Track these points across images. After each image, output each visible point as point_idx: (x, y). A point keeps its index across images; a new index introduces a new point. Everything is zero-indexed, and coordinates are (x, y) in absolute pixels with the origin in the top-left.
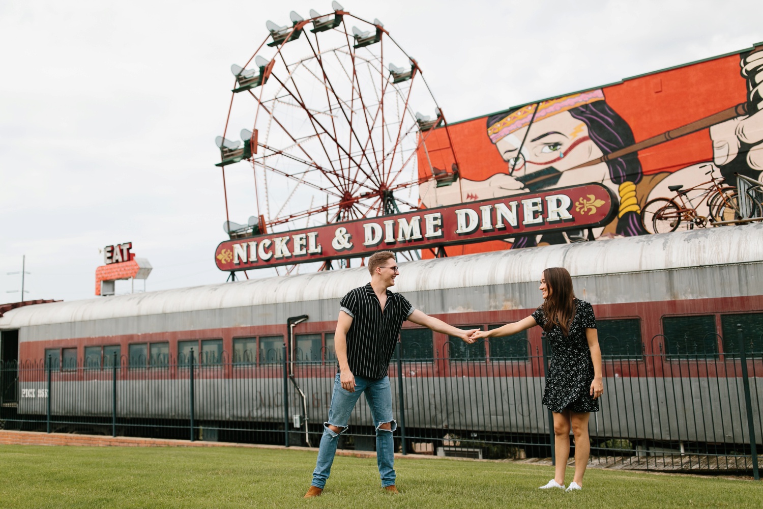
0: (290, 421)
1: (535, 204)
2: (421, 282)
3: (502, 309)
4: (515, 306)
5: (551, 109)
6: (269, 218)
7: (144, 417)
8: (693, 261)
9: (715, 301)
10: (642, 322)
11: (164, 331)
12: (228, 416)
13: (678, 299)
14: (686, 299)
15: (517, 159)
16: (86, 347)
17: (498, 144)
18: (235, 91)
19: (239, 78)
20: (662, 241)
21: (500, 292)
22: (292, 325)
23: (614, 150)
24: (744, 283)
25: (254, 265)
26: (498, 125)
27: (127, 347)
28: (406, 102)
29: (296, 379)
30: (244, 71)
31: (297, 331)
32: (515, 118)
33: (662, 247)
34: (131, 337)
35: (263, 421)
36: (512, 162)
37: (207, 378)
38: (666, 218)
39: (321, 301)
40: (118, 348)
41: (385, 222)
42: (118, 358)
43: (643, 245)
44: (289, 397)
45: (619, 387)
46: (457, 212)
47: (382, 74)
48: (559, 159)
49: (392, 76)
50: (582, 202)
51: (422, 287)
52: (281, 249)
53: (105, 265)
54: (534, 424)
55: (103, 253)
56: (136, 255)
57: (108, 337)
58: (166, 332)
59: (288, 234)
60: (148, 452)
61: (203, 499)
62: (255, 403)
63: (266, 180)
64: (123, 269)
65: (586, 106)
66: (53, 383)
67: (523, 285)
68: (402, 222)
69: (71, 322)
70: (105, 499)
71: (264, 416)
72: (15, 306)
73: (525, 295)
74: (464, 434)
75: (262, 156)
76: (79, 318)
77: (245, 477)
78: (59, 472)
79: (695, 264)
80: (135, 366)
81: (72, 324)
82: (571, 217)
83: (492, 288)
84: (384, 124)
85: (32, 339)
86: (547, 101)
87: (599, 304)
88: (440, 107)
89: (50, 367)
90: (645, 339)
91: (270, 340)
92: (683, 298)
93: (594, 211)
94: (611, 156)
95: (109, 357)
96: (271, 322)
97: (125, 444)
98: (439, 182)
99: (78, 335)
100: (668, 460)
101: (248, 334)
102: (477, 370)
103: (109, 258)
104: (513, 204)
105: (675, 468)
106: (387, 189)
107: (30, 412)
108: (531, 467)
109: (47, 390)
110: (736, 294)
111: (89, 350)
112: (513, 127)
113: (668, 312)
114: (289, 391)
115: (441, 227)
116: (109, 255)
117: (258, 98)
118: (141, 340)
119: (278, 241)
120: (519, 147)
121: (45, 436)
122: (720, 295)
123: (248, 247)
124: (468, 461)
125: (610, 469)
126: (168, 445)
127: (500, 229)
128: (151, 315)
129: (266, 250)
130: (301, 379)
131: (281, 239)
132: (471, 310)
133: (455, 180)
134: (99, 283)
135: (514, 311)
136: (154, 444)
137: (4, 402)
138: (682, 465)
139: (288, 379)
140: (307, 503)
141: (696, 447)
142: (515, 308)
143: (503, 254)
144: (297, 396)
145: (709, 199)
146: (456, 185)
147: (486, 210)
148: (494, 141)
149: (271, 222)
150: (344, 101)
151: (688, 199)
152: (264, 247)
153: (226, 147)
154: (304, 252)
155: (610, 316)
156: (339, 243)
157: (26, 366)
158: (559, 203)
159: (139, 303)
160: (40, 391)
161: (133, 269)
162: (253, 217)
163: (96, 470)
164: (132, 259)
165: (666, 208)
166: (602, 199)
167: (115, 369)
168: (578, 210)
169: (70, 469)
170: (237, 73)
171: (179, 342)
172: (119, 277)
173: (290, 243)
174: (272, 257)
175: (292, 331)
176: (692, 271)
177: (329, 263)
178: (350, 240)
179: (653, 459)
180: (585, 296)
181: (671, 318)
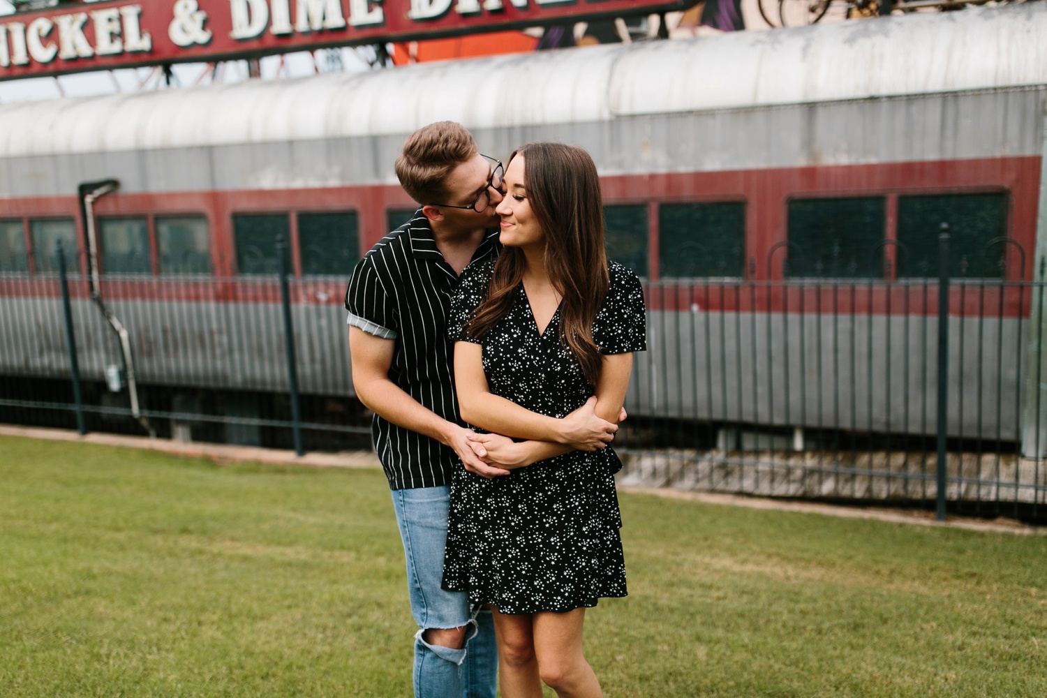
0: (99, 379)
2: (333, 119)
9: (890, 167)
10: (748, 208)
13: (821, 164)
14: (835, 163)
20: (798, 42)
22: (89, 199)
24: (949, 132)
25: (24, 70)
29: (105, 302)
31: (101, 209)
33: (799, 54)
35: (54, 376)
39: (141, 154)
43: (762, 52)
45: (699, 330)
51: (334, 130)
52: (73, 40)
59: (84, 8)
62: (34, 343)
79: (862, 94)
87: (672, 171)
92: (831, 161)
96: (49, 189)
101: (6, 213)
105: (793, 487)
110: (932, 155)
113: (799, 189)
122: (900, 157)
123: (8, 33)
127: (494, 12)
129: (43, 42)
130: (114, 302)
144: (109, 333)
152: (39, 34)
154: (116, 47)
155: (691, 195)
156: (184, 30)
173: (88, 28)
174: (56, 57)
175: (89, 209)
176: (855, 107)
177: (168, 73)
178: (205, 25)
179: (749, 460)
180: (646, 156)
181: (805, 201)
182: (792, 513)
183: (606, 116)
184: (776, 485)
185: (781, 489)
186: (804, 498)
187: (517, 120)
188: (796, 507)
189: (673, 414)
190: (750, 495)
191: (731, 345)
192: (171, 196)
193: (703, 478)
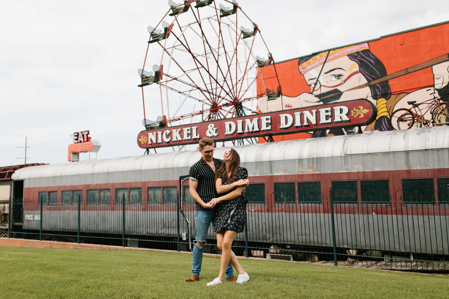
0: (180, 237)
1: (327, 111)
2: (258, 157)
3: (306, 173)
4: (314, 172)
5: (337, 54)
6: (169, 117)
7: (96, 232)
8: (422, 147)
9: (434, 170)
10: (389, 182)
11: (108, 183)
12: (144, 233)
13: (412, 169)
14: (416, 169)
15: (316, 84)
16: (62, 191)
17: (304, 75)
18: (150, 42)
19: (152, 35)
20: (403, 134)
21: (305, 163)
22: (182, 181)
23: (374, 79)
25: (160, 145)
26: (305, 64)
27: (86, 192)
28: (250, 49)
29: (184, 212)
30: (155, 30)
31: (185, 184)
32: (315, 59)
33: (403, 137)
34: (89, 186)
35: (165, 236)
36: (313, 86)
37: (132, 211)
38: (406, 121)
40: (81, 192)
41: (238, 121)
42: (81, 198)
43: (392, 137)
44: (180, 223)
45: (375, 220)
46: (280, 115)
47: (236, 32)
48: (341, 84)
49: (242, 34)
50: (355, 110)
51: (258, 159)
52: (176, 136)
53: (74, 143)
54: (324, 241)
55: (72, 136)
56: (91, 138)
57: (75, 186)
58: (109, 183)
59: (180, 127)
60: (98, 253)
61: (131, 281)
62: (160, 225)
63: (167, 95)
64: (84, 146)
65: (358, 53)
66: (43, 212)
67: (319, 159)
68: (248, 121)
69: (54, 177)
70: (75, 280)
71: (165, 233)
72: (21, 167)
73: (320, 165)
74: (282, 246)
75: (166, 81)
76: (58, 174)
77: (155, 269)
78: (48, 264)
79: (423, 149)
80: (90, 203)
81: (54, 178)
82: (348, 119)
83: (300, 161)
84: (237, 63)
85: (32, 186)
86: (334, 49)
87: (364, 171)
88: (270, 53)
89: (42, 202)
90: (391, 193)
91: (169, 189)
92: (415, 168)
93: (362, 116)
94: (373, 83)
95: (76, 197)
96: (170, 178)
97: (85, 248)
98: (269, 97)
99: (58, 184)
100: (404, 264)
101: (157, 186)
102: (291, 209)
103: (76, 139)
104: (314, 111)
105: (408, 269)
106: (239, 101)
107: (30, 228)
108: (322, 266)
109: (40, 216)
111: (64, 193)
112: (314, 65)
113: (405, 177)
114: (180, 219)
115: (271, 124)
116: (76, 138)
117: (164, 46)
118: (94, 188)
119: (174, 131)
120: (317, 77)
121: (38, 242)
122: (437, 167)
123: (157, 134)
124: (285, 262)
125: (369, 269)
126: (110, 249)
127: (306, 126)
128: (100, 173)
129: (167, 136)
130: (187, 212)
131: (176, 130)
132: (288, 174)
133: (278, 96)
134: (70, 154)
135: (313, 175)
136: (101, 248)
137: (15, 222)
138: (412, 267)
139: (180, 212)
140: (192, 285)
141: (420, 256)
142: (314, 173)
143: (307, 141)
144: (185, 222)
145: (432, 109)
146: (279, 99)
147: (297, 115)
148: (302, 73)
149: (170, 120)
150: (214, 48)
151: (419, 109)
152: (166, 134)
153: (144, 76)
154: (189, 138)
155: (371, 178)
156: (210, 133)
157: (28, 201)
158: (341, 111)
159: (93, 166)
160: (35, 216)
161: (90, 146)
162: (159, 117)
163: (69, 263)
164: (89, 141)
165: (406, 114)
166: (367, 109)
167: (79, 204)
168: (352, 115)
169: (54, 262)
170: (151, 31)
171: (116, 189)
172: (81, 151)
173: (181, 133)
174: (170, 141)
175: (182, 184)
176: (421, 152)
178: (217, 131)
180: (356, 167)
181: (407, 180)
183: (343, 155)
189: (368, 248)
191: (385, 226)
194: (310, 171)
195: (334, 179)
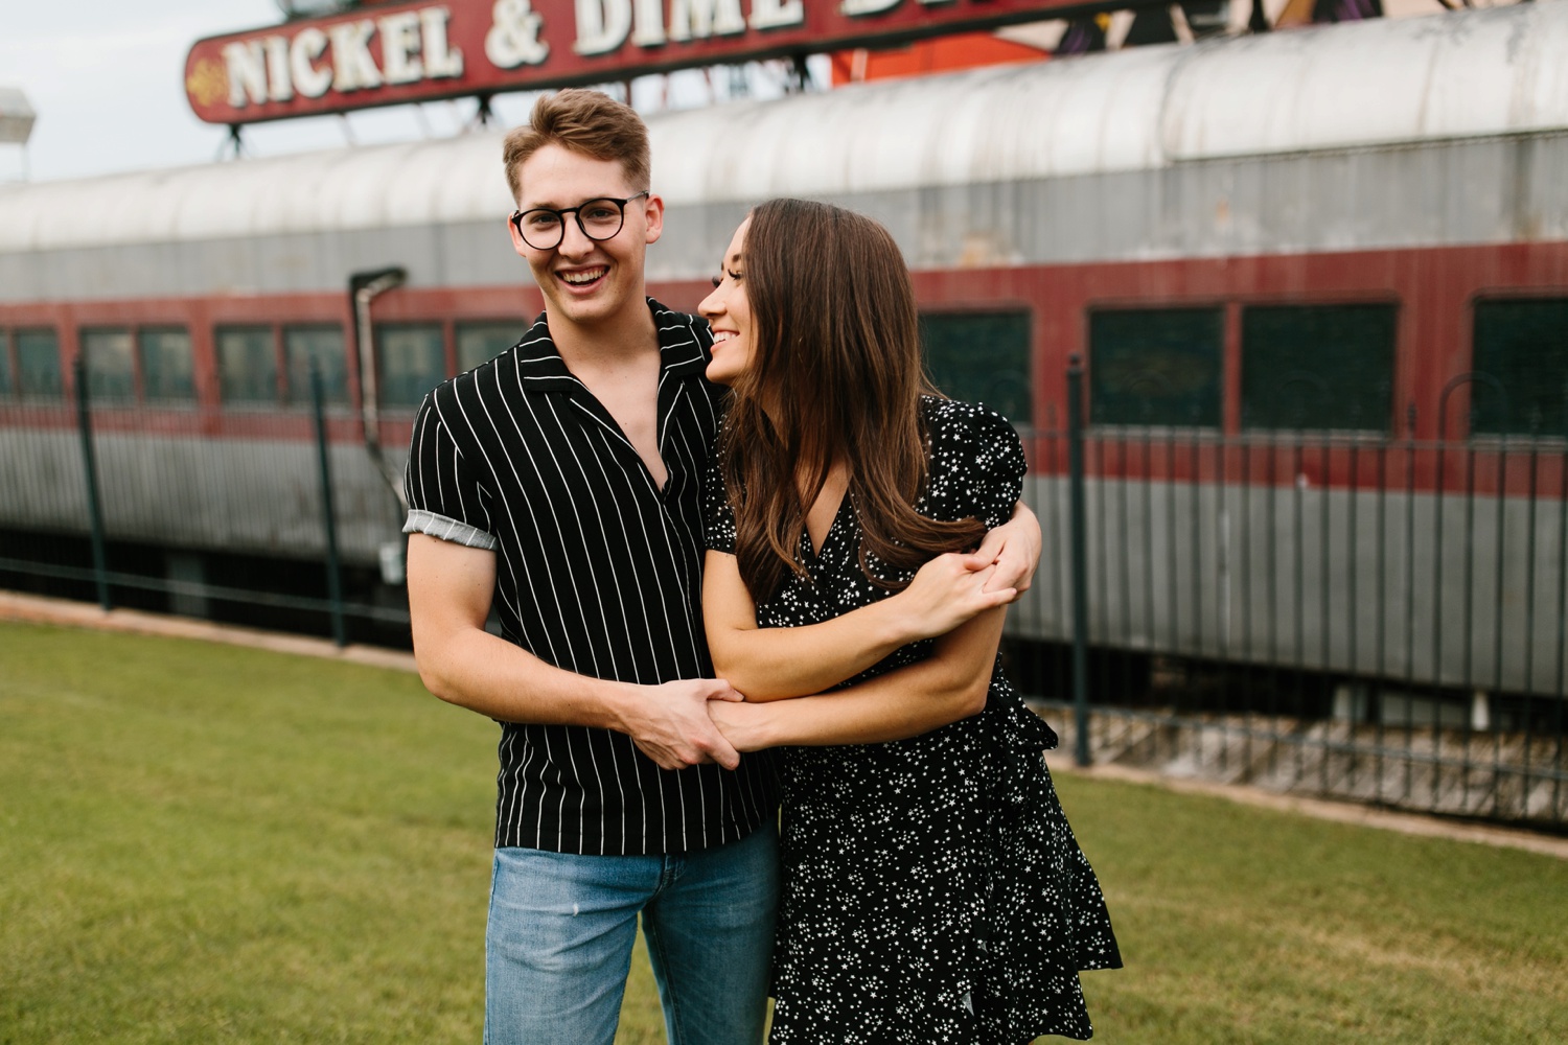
3: (957, 262)
4: (1000, 254)
10: (1402, 314)
11: (42, 298)
20: (1505, 30)
21: (955, 208)
22: (364, 297)
25: (284, 107)
31: (381, 312)
33: (1504, 51)
37: (161, 434)
39: (437, 230)
43: (1437, 47)
44: (368, 498)
45: (1311, 520)
52: (353, 62)
58: (49, 302)
59: (370, 12)
62: (285, 507)
67: (1028, 184)
73: (1034, 217)
83: (931, 194)
90: (1408, 372)
92: (1556, 234)
96: (309, 282)
101: (251, 316)
105: (1469, 802)
119: (344, 35)
123: (265, 54)
129: (313, 65)
130: (398, 449)
135: (996, 272)
142: (997, 261)
152: (308, 55)
154: (412, 72)
155: (1300, 290)
156: (509, 43)
171: (83, 331)
173: (374, 44)
174: (330, 90)
175: (364, 312)
177: (485, 109)
178: (540, 34)
179: (1394, 743)
180: (1224, 225)
181: (1506, 302)
182: (1473, 845)
183: (1157, 160)
184: (1442, 790)
185: (1452, 800)
186: (1495, 820)
187: (1007, 170)
188: (1479, 835)
189: (1259, 656)
190: (1394, 808)
191: (1367, 545)
192: (478, 293)
193: (1310, 770)
194: (979, 254)
195: (1101, 295)
